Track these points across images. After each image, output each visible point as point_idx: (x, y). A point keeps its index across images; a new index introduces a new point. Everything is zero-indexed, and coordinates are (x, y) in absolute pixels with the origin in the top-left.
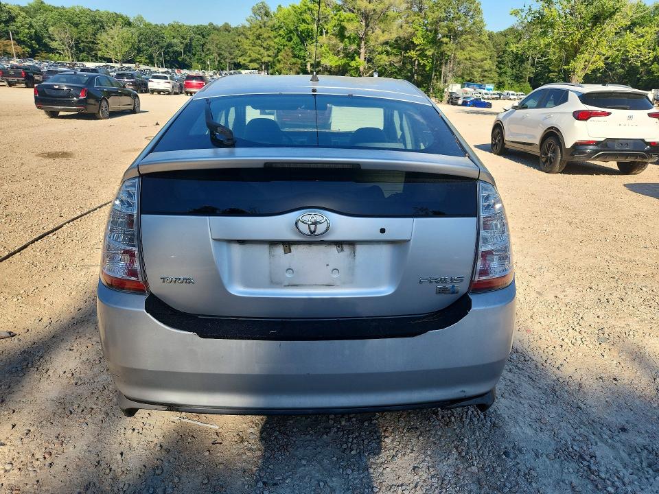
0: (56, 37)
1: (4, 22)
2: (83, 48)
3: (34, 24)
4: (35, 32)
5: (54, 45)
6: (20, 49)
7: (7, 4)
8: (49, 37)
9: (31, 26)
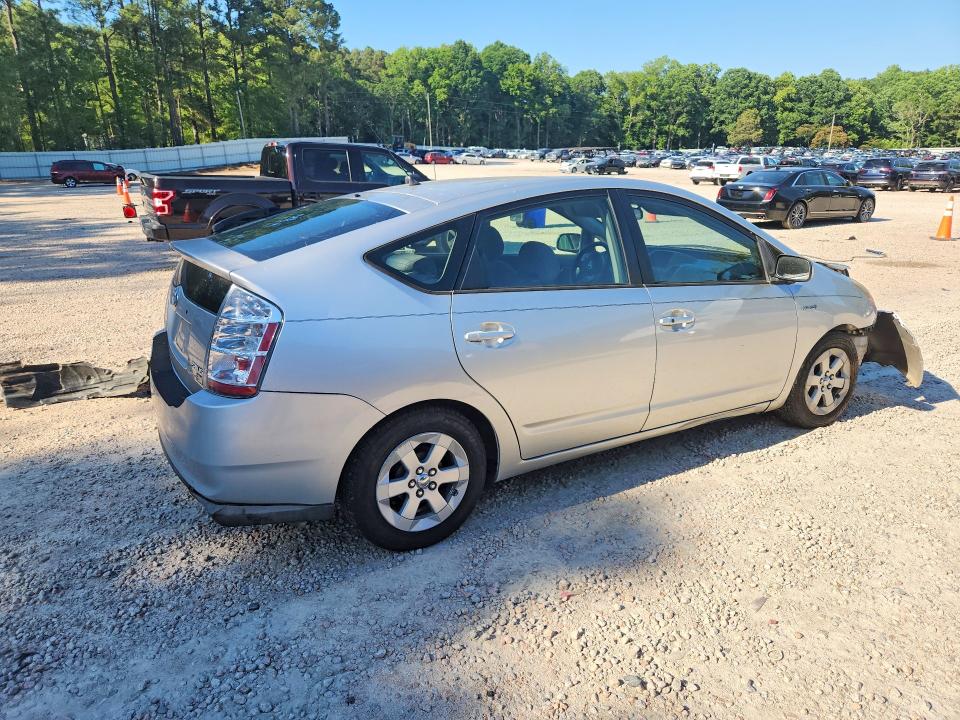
0: (901, 116)
1: (835, 103)
2: (937, 127)
3: (876, 101)
4: (873, 112)
5: (893, 126)
6: (843, 137)
7: (849, 79)
8: (890, 117)
9: (871, 103)
